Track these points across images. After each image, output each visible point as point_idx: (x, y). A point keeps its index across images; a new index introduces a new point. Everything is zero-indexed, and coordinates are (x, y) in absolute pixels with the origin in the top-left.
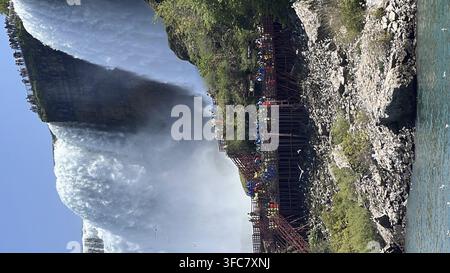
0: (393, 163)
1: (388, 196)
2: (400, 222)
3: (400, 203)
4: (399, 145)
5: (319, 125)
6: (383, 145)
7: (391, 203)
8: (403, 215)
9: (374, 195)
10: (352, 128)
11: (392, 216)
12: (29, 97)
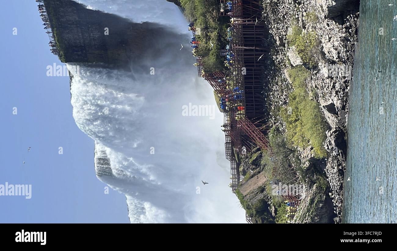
0: (339, 53)
1: (334, 87)
2: (344, 108)
3: (344, 90)
4: (344, 35)
5: (277, 38)
6: (330, 38)
7: (337, 93)
8: (346, 101)
9: (322, 88)
10: (304, 31)
11: (338, 104)
12: (51, 42)
